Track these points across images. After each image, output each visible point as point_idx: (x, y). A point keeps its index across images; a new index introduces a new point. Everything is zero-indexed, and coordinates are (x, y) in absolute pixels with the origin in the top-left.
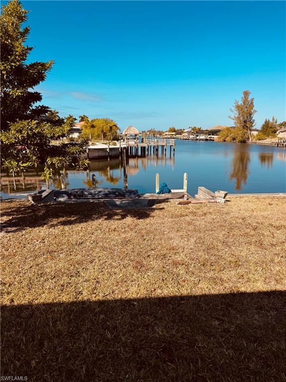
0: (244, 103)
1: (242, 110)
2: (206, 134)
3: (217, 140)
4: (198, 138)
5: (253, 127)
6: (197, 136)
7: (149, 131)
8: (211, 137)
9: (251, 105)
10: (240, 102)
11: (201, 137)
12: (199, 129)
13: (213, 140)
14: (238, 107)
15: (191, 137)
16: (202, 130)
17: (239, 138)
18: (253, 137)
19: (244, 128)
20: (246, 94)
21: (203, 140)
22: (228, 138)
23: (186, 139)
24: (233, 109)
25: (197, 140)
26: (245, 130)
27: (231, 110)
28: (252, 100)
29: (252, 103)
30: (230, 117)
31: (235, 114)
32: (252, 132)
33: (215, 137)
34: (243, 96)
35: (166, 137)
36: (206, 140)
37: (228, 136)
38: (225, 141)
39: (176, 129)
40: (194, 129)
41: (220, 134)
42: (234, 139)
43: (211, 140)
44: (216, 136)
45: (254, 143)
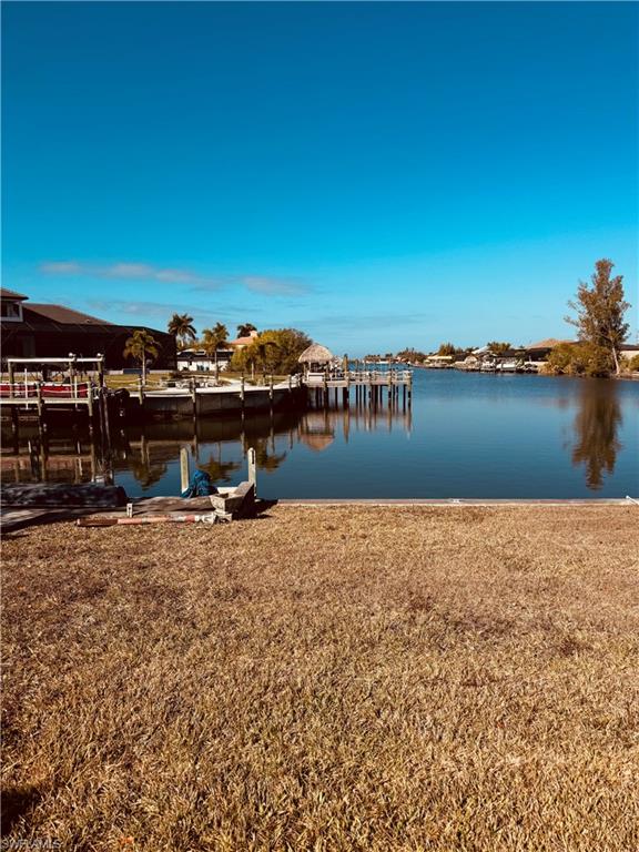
0: (599, 288)
1: (594, 304)
2: (518, 358)
3: (545, 371)
4: (499, 366)
5: (624, 340)
6: (497, 363)
7: (400, 354)
8: (530, 365)
9: (617, 291)
10: (591, 287)
11: (505, 366)
12: (506, 347)
13: (536, 372)
14: (584, 297)
15: (487, 364)
16: (513, 350)
17: (592, 367)
18: (624, 364)
19: (601, 344)
20: (603, 267)
21: (512, 372)
22: (569, 367)
23: (473, 370)
24: (576, 300)
25: (498, 370)
26: (605, 349)
27: (571, 304)
28: (619, 280)
29: (619, 287)
30: (568, 320)
31: (580, 312)
32: (623, 353)
33: (540, 364)
34: (597, 272)
35: (431, 365)
36: (520, 371)
37: (568, 363)
38: (561, 373)
39: (456, 348)
40: (493, 347)
41: (551, 358)
42: (580, 369)
43: (530, 371)
44: (542, 363)
45: (627, 377)
